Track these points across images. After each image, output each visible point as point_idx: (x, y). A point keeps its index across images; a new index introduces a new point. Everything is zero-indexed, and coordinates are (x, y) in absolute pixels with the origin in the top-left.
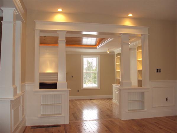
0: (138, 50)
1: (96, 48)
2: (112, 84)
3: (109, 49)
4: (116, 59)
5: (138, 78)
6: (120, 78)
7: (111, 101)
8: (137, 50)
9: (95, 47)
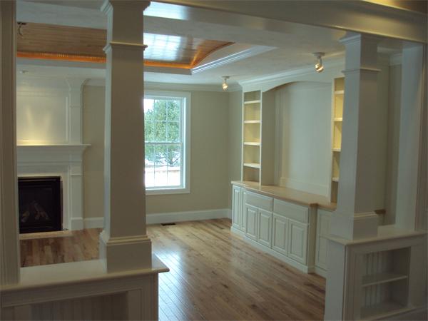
0: (335, 90)
1: (188, 72)
2: (232, 182)
3: (228, 77)
4: (245, 108)
5: (333, 176)
6: (258, 166)
7: (225, 231)
8: (333, 89)
9: (187, 67)
